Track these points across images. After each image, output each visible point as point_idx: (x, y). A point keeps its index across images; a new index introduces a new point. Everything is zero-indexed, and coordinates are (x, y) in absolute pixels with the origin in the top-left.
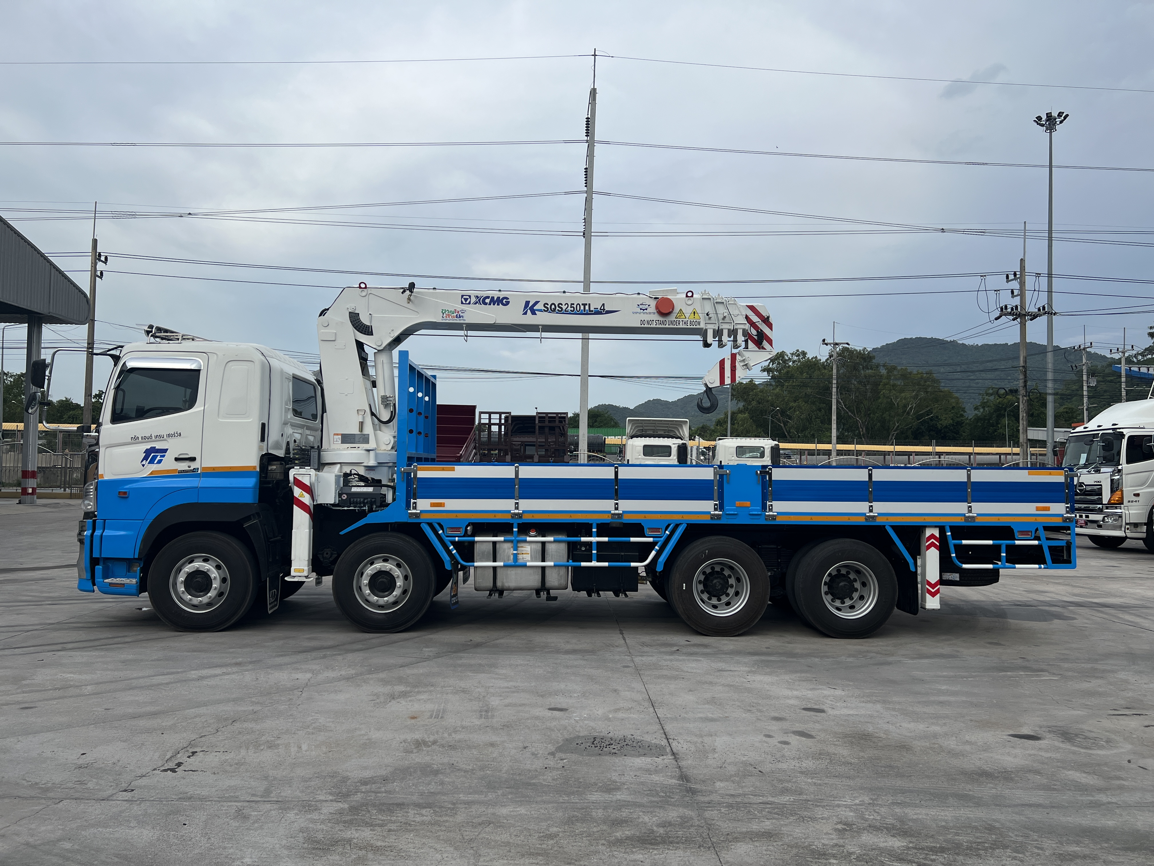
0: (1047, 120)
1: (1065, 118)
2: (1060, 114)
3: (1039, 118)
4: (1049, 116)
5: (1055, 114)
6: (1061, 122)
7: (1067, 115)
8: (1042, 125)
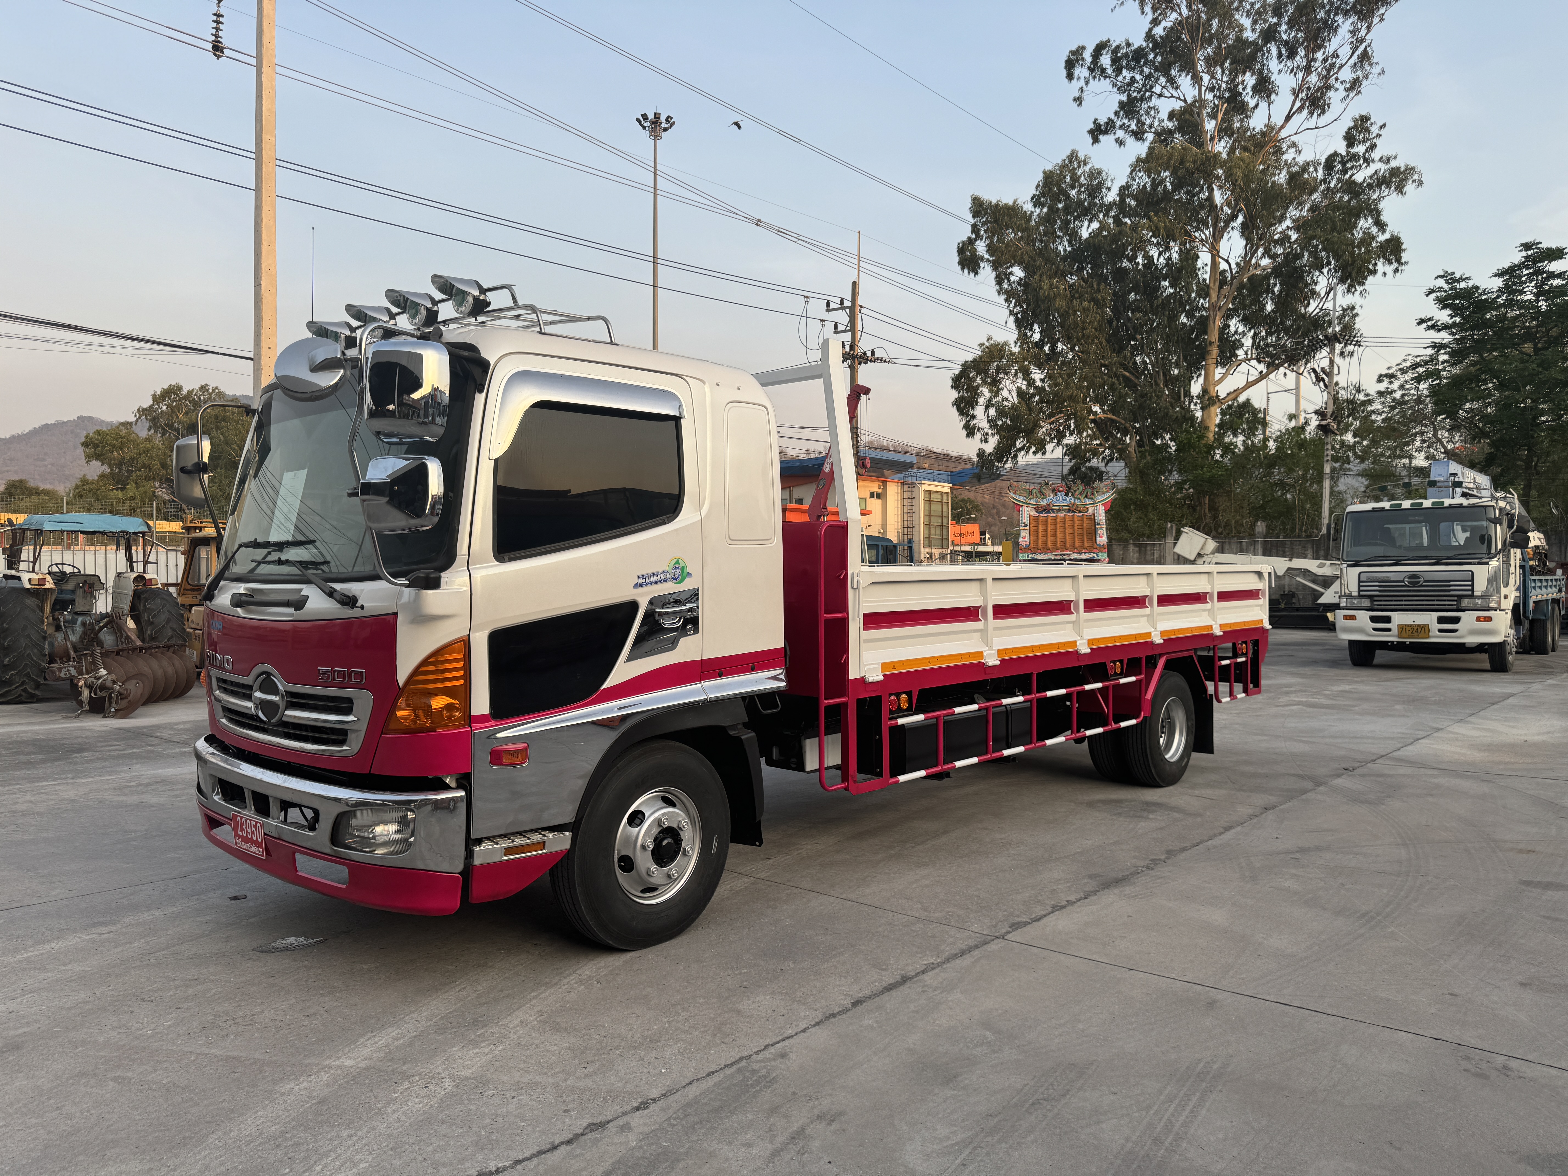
0: (652, 123)
1: (671, 126)
2: (668, 119)
3: (645, 117)
4: (657, 116)
5: (663, 119)
6: (665, 130)
7: (674, 123)
8: (644, 128)
